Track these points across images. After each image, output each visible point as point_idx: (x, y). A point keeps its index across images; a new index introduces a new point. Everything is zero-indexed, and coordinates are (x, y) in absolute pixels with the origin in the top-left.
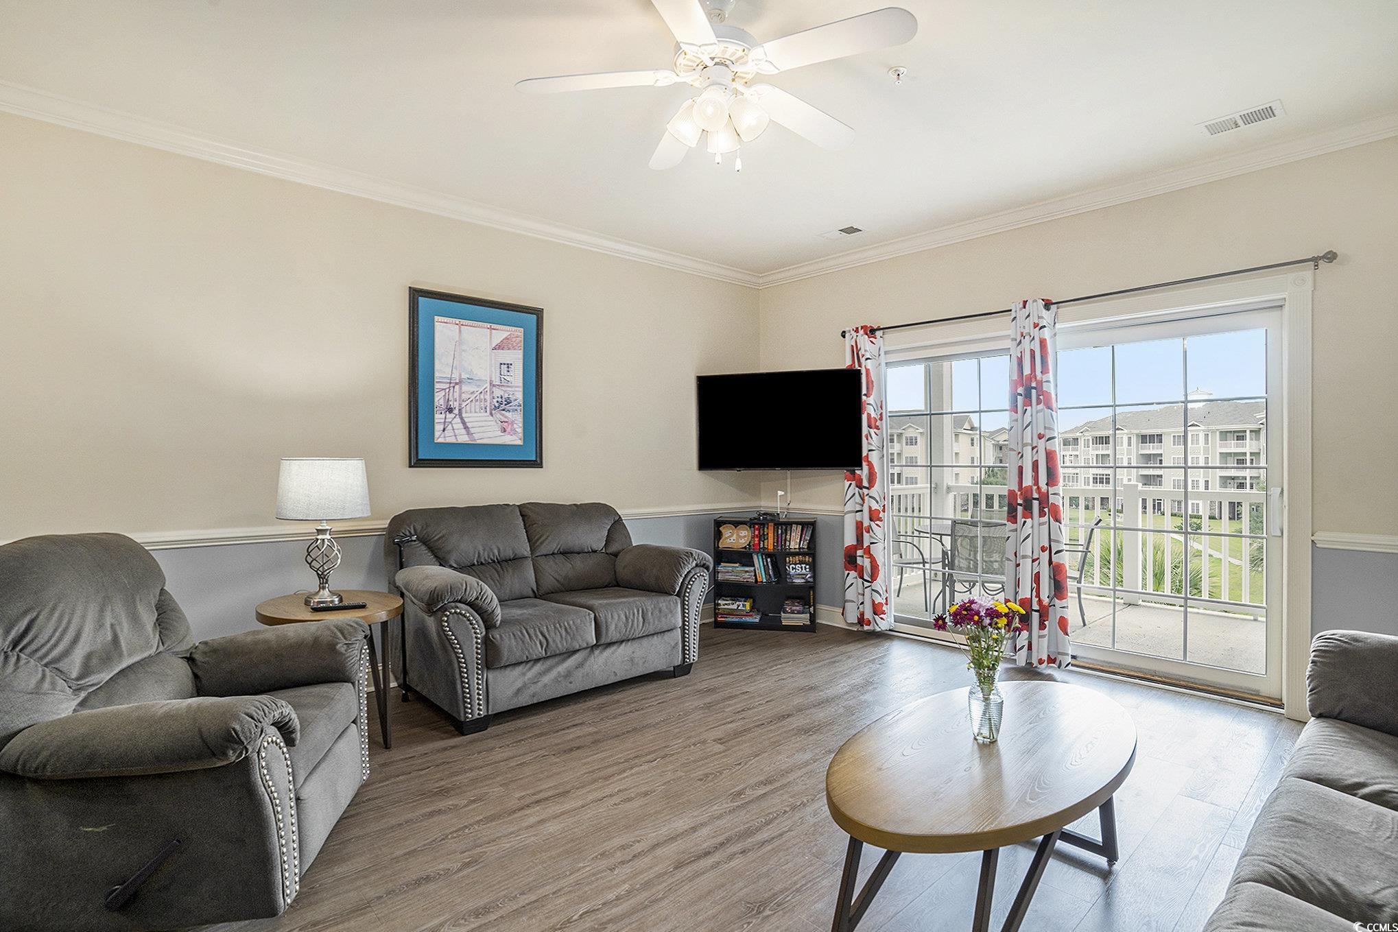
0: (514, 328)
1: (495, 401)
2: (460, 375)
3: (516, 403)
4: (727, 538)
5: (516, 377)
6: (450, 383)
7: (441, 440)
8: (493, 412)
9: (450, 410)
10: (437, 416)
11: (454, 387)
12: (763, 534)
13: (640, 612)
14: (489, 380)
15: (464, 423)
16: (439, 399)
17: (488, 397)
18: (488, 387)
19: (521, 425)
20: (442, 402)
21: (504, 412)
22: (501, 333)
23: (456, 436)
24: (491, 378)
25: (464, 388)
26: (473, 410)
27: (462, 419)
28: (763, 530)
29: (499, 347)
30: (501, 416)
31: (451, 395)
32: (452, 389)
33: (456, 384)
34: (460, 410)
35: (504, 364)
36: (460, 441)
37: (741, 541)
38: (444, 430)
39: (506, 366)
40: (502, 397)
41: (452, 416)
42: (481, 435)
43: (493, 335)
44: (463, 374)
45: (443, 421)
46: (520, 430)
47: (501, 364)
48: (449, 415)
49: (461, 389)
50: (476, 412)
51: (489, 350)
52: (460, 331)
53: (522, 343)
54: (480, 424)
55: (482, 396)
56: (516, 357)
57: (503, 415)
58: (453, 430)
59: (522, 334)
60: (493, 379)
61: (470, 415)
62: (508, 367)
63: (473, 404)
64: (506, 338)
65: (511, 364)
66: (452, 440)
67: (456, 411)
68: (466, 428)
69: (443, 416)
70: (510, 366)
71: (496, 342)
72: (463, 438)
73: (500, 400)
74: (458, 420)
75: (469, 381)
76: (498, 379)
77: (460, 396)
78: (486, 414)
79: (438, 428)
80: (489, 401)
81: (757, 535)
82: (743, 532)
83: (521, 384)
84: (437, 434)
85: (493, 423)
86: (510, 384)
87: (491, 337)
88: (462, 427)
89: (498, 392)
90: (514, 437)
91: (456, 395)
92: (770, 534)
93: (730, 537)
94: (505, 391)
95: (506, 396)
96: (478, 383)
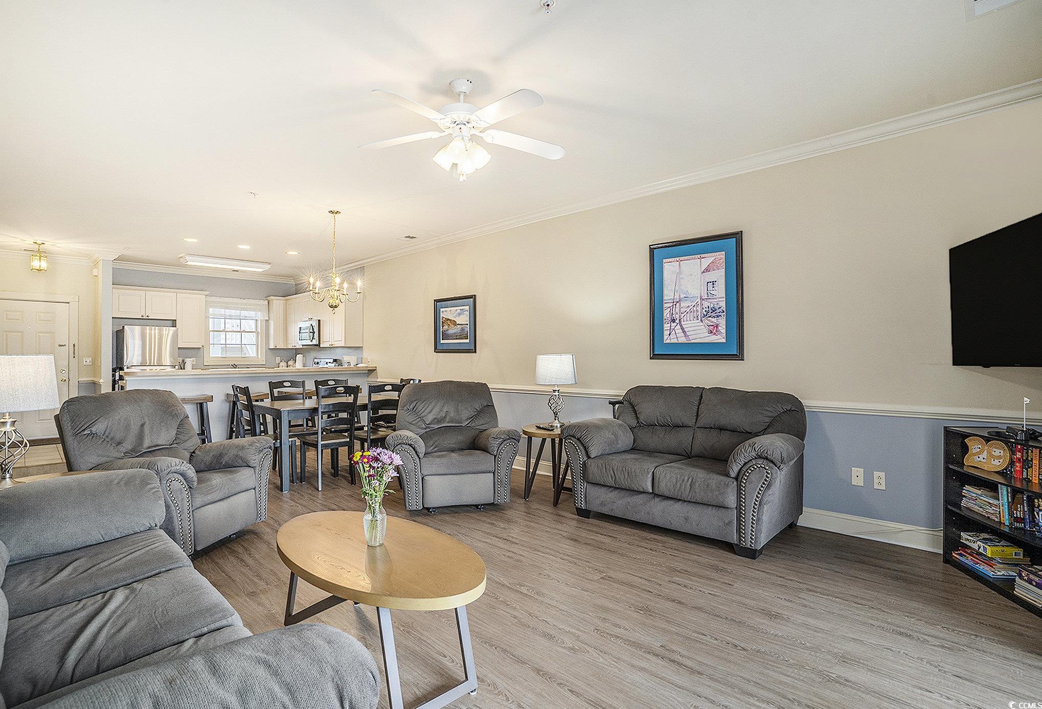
0: (717, 253)
1: (704, 311)
2: (680, 296)
3: (720, 310)
4: (974, 454)
5: (720, 291)
6: (673, 302)
7: (668, 341)
8: (703, 319)
9: (674, 321)
10: (665, 325)
11: (676, 305)
12: (1027, 459)
13: (690, 480)
14: (699, 296)
15: (682, 329)
16: (667, 314)
17: (699, 309)
18: (699, 302)
19: (724, 327)
20: (668, 316)
21: (710, 318)
22: (708, 259)
23: (677, 338)
24: (701, 294)
25: (683, 304)
26: (688, 319)
27: (681, 326)
28: (1027, 453)
29: (707, 270)
30: (708, 322)
31: (674, 310)
32: (674, 306)
33: (677, 302)
34: (679, 320)
35: (710, 282)
36: (680, 342)
37: (993, 462)
38: (670, 335)
39: (712, 283)
40: (708, 308)
41: (675, 324)
42: (694, 337)
43: (702, 262)
44: (681, 294)
45: (669, 328)
46: (724, 331)
47: (708, 283)
48: (673, 324)
49: (680, 305)
50: (690, 320)
51: (699, 273)
52: (680, 265)
53: (724, 263)
54: (694, 328)
55: (695, 309)
56: (719, 276)
57: (709, 321)
58: (676, 334)
59: (724, 256)
60: (702, 295)
61: (687, 322)
62: (713, 284)
63: (688, 315)
64: (713, 262)
65: (716, 281)
66: (675, 341)
67: (677, 321)
68: (684, 332)
69: (669, 325)
70: (714, 283)
71: (704, 266)
72: (682, 340)
73: (707, 309)
74: (678, 327)
75: (686, 299)
76: (706, 295)
77: (680, 310)
78: (698, 321)
79: (666, 333)
80: (699, 312)
81: (1019, 459)
82: (998, 451)
83: (724, 296)
84: (665, 337)
85: (703, 327)
86: (715, 297)
87: (701, 265)
88: (682, 331)
89: (706, 304)
90: (719, 337)
91: (677, 310)
92: (1034, 462)
93: (979, 453)
94: (711, 303)
95: (712, 306)
96: (692, 299)
